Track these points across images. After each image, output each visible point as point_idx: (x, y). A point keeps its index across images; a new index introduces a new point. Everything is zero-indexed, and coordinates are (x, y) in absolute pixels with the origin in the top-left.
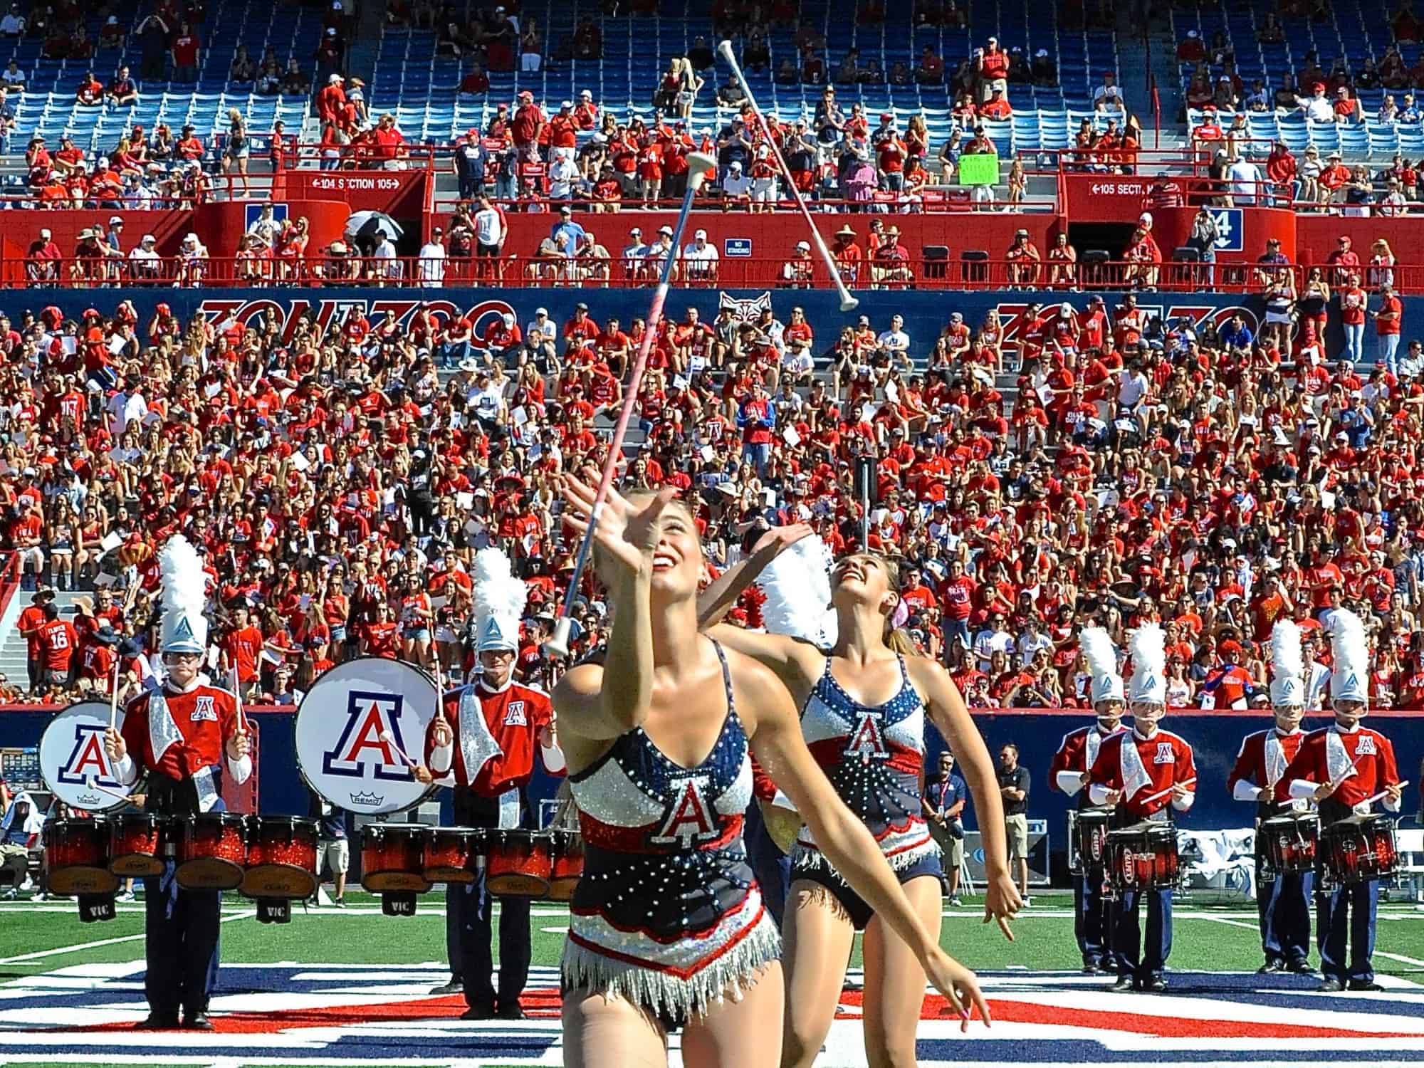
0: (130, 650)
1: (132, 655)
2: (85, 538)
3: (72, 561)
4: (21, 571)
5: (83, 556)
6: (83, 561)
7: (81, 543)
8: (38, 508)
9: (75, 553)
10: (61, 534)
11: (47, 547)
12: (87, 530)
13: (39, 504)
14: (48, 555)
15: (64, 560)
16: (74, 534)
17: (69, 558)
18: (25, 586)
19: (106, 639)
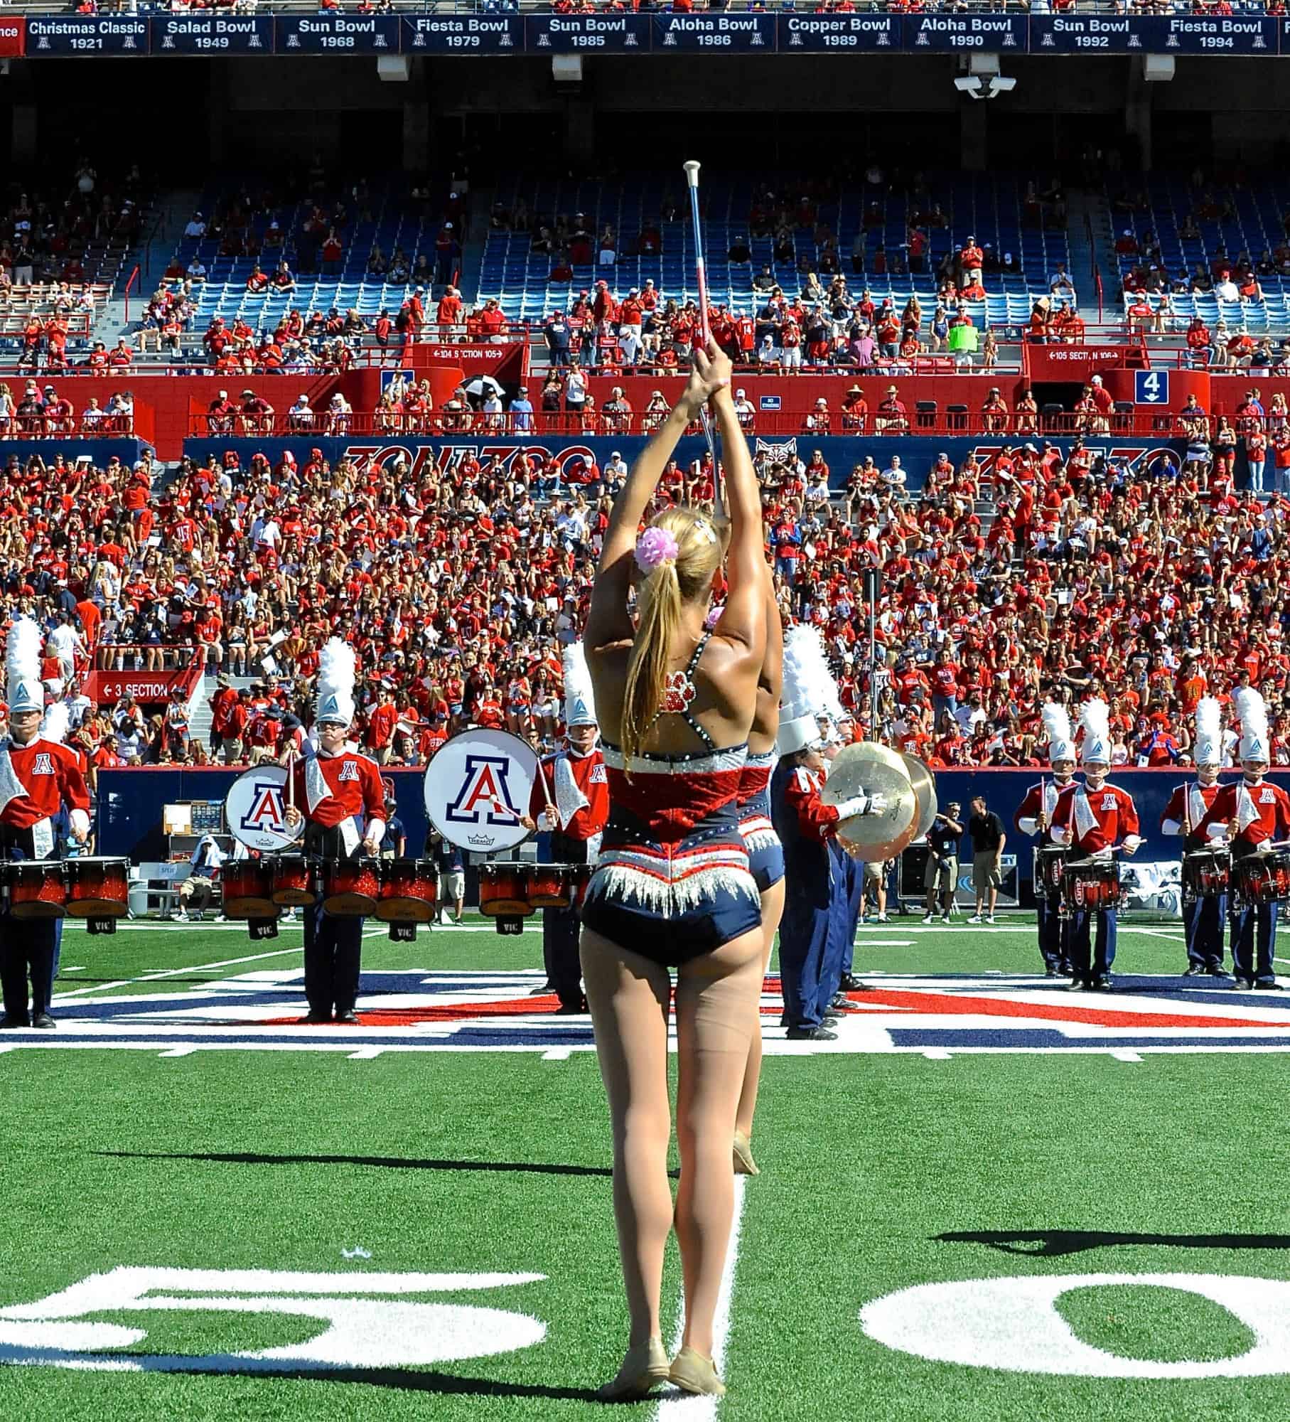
0: (293, 722)
1: (293, 726)
2: (256, 635)
3: (246, 652)
4: (205, 660)
5: (254, 649)
6: (254, 653)
7: (252, 639)
8: (218, 611)
9: (248, 647)
10: (236, 632)
11: (226, 643)
12: (257, 629)
13: (219, 608)
14: (226, 648)
15: (239, 652)
16: (247, 632)
17: (243, 651)
18: (209, 672)
19: (274, 715)
